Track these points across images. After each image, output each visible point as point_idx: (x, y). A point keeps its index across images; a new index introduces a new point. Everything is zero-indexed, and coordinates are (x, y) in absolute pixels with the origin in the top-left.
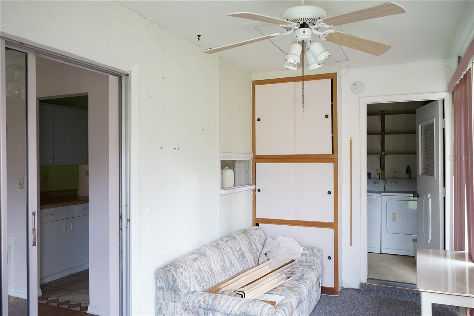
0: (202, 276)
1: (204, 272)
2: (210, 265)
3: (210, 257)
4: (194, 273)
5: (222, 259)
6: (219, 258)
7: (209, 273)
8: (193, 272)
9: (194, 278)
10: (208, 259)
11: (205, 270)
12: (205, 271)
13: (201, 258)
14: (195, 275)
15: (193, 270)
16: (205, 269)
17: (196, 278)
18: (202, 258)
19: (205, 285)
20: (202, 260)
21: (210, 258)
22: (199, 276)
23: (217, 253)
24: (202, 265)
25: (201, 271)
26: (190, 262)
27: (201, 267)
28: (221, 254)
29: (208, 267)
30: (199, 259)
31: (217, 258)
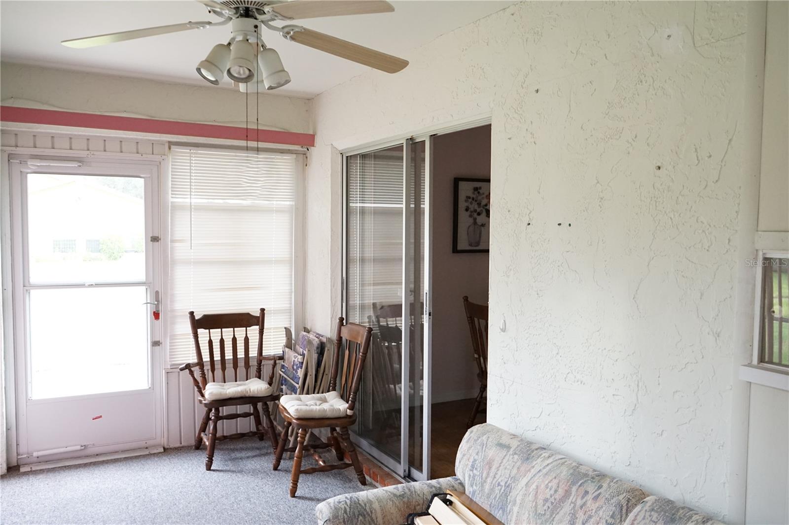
0: (484, 475)
1: (491, 474)
2: (515, 479)
3: (532, 470)
4: (476, 457)
5: (552, 500)
6: (548, 493)
7: (499, 487)
8: (477, 454)
9: (470, 464)
10: (522, 469)
11: (496, 474)
12: (497, 477)
13: (515, 454)
14: (475, 460)
15: (478, 452)
16: (499, 473)
17: (473, 466)
18: (516, 457)
19: (479, 494)
20: (510, 459)
21: (529, 470)
22: (479, 470)
23: (556, 481)
24: (501, 463)
25: (490, 468)
26: (490, 440)
27: (495, 465)
28: (561, 492)
29: (508, 476)
30: (508, 451)
31: (543, 486)
